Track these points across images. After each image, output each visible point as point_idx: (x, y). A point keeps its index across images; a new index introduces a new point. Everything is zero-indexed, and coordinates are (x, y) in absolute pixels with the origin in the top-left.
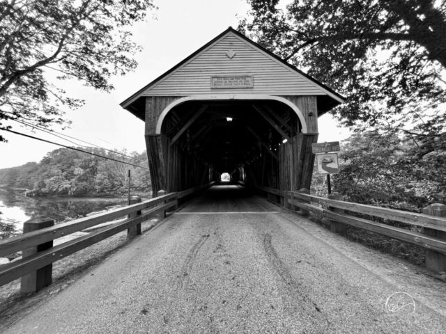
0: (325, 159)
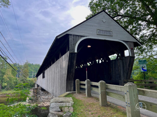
0: (142, 66)
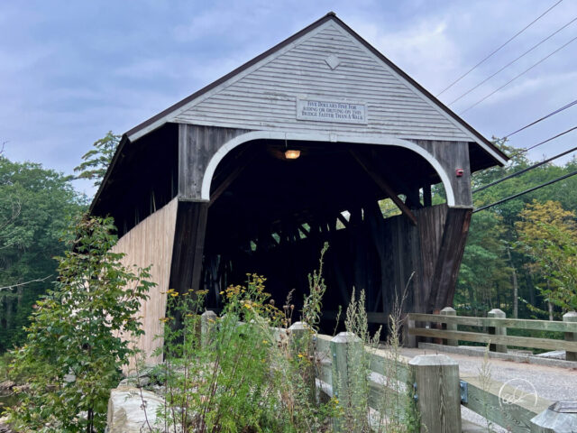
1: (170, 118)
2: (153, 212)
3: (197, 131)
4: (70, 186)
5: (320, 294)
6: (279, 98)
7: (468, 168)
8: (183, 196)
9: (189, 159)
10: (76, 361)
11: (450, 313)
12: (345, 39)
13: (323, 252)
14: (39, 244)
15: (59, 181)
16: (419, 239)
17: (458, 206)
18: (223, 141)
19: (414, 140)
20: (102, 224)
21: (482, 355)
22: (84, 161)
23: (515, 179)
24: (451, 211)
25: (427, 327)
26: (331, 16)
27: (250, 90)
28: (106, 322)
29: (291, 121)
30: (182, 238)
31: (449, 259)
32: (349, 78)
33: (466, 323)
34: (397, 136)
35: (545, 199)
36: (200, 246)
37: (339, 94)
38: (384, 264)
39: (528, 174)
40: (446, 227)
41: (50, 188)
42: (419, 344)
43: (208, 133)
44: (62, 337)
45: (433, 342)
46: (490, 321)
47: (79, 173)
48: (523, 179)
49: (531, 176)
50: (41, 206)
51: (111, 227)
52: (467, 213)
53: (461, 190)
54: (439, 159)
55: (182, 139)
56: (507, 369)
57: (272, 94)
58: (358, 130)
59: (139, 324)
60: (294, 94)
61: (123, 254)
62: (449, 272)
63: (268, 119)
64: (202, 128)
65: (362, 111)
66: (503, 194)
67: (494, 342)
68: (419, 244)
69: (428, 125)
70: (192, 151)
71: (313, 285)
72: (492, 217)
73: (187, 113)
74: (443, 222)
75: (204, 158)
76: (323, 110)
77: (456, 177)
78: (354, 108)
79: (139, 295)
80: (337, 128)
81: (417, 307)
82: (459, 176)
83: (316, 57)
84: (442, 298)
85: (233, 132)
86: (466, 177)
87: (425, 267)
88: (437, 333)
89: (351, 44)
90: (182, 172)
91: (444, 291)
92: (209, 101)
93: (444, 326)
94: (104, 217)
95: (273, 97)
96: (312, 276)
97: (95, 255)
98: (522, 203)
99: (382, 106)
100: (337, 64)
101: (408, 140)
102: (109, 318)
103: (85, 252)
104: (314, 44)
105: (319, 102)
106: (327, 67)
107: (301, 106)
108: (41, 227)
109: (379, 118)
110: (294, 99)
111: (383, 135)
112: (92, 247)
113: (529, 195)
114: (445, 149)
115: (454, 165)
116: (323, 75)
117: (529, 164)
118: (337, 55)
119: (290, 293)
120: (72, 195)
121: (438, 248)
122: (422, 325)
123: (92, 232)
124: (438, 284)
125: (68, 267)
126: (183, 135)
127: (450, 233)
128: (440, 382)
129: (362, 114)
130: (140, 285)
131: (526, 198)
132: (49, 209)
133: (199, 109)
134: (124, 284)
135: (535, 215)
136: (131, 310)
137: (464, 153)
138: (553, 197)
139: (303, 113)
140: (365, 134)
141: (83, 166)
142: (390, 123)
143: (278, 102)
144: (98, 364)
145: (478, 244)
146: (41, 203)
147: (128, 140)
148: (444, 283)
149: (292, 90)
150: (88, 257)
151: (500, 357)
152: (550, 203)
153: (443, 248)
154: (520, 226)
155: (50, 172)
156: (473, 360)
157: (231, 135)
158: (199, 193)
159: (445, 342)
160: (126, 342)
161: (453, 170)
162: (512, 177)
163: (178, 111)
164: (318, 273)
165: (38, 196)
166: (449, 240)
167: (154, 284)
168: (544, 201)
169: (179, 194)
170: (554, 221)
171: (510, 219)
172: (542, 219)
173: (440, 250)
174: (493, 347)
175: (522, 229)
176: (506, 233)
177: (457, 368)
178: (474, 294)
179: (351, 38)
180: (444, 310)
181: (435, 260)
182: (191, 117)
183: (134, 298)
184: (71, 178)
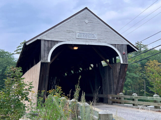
1: (38, 38)
2: (35, 65)
3: (47, 42)
4: (13, 56)
5: (79, 91)
6: (71, 32)
7: (127, 52)
8: (42, 61)
9: (44, 50)
10: (9, 110)
11: (122, 94)
12: (90, 15)
13: (79, 79)
14: (4, 73)
15: (10, 55)
16: (113, 73)
17: (124, 63)
18: (54, 45)
19: (111, 44)
20: (18, 69)
21: (130, 107)
22: (17, 49)
23: (144, 53)
24: (122, 64)
25: (115, 99)
26: (86, 8)
27: (62, 30)
28: (19, 98)
29: (74, 39)
30: (42, 73)
31: (121, 79)
32: (92, 26)
33: (126, 97)
34: (106, 43)
35: (153, 59)
36: (47, 75)
37: (88, 31)
38: (103, 80)
39: (148, 52)
40: (120, 69)
41: (7, 57)
42: (113, 103)
43: (50, 42)
44: (6, 103)
45: (117, 103)
46: (133, 97)
47: (16, 52)
48: (147, 54)
49: (149, 53)
50: (4, 62)
51: (21, 70)
52: (126, 65)
53: (125, 58)
54: (118, 49)
55: (42, 44)
56: (137, 111)
57: (69, 31)
58: (94, 41)
59: (29, 99)
60: (76, 31)
61: (24, 78)
62: (121, 82)
63: (68, 38)
64: (48, 41)
65: (95, 36)
66: (141, 58)
67: (134, 103)
68: (113, 74)
69: (115, 40)
70: (45, 47)
71: (76, 89)
72: (138, 65)
73: (43, 36)
74: (120, 68)
75: (49, 49)
76: (84, 35)
77: (123, 55)
78: (93, 35)
79: (29, 90)
80: (88, 41)
81: (112, 93)
82: (124, 55)
83: (82, 20)
84: (120, 90)
85: (57, 42)
86: (126, 55)
87: (115, 81)
88: (118, 100)
89: (92, 16)
90: (42, 54)
91: (120, 88)
92: (50, 33)
93: (120, 98)
94: (19, 67)
95: (69, 32)
96: (76, 86)
97: (16, 78)
98: (146, 61)
99: (102, 34)
100: (88, 22)
101: (109, 44)
102: (20, 97)
103: (13, 78)
104: (81, 16)
105: (83, 33)
106: (85, 23)
107: (77, 34)
108: (4, 69)
109: (100, 38)
110: (75, 32)
111: (101, 43)
112: (15, 76)
113: (148, 58)
114: (120, 47)
115: (122, 51)
116: (84, 25)
117: (148, 49)
118: (88, 20)
119: (71, 91)
120: (13, 59)
121: (118, 75)
122: (114, 98)
123: (15, 72)
124: (118, 86)
125: (7, 82)
126: (42, 43)
127: (122, 71)
128: (107, 119)
129: (96, 37)
130: (29, 87)
131: (148, 59)
132: (7, 63)
133: (47, 35)
134: (24, 87)
135: (150, 64)
136: (26, 94)
137: (125, 48)
138: (155, 59)
139: (78, 36)
140: (96, 42)
141: (17, 50)
142: (104, 39)
143: (71, 33)
144: (16, 111)
145: (133, 73)
146: (4, 61)
147: (26, 45)
148: (120, 85)
149: (75, 30)
150: (13, 79)
151: (136, 108)
152: (154, 61)
153: (120, 75)
154: (146, 67)
155: (7, 52)
156: (128, 108)
157: (56, 43)
158: (47, 60)
159: (120, 103)
160: (25, 104)
161: (122, 53)
162: (143, 53)
163: (41, 36)
164: (78, 85)
165: (3, 59)
166: (121, 73)
167: (33, 87)
168: (153, 60)
169: (41, 60)
170: (156, 66)
171: (143, 65)
172: (152, 65)
173: (119, 76)
174: (134, 105)
175: (147, 68)
176: (142, 69)
177: (112, 114)
178: (133, 87)
179: (92, 14)
180: (120, 94)
181: (117, 79)
182: (45, 38)
183: (27, 91)
184: (13, 54)
